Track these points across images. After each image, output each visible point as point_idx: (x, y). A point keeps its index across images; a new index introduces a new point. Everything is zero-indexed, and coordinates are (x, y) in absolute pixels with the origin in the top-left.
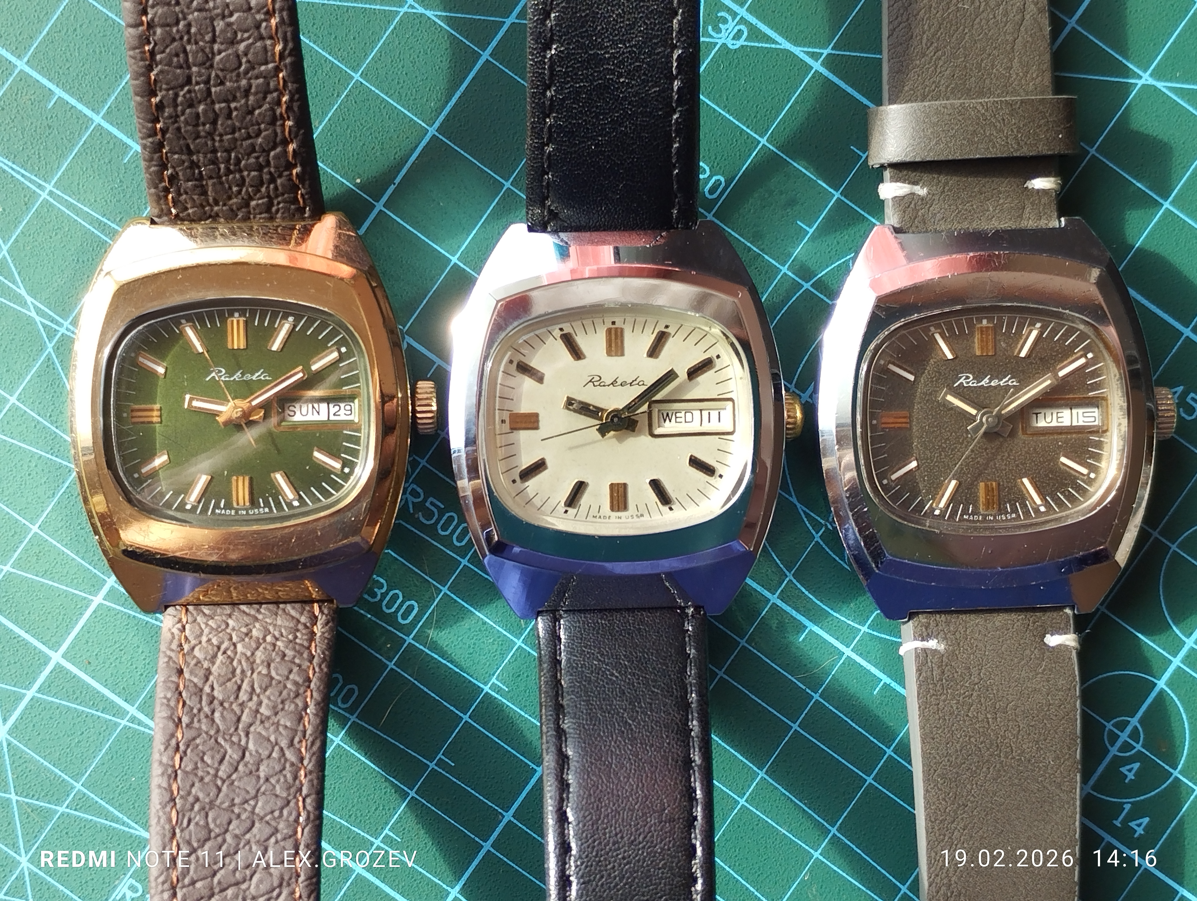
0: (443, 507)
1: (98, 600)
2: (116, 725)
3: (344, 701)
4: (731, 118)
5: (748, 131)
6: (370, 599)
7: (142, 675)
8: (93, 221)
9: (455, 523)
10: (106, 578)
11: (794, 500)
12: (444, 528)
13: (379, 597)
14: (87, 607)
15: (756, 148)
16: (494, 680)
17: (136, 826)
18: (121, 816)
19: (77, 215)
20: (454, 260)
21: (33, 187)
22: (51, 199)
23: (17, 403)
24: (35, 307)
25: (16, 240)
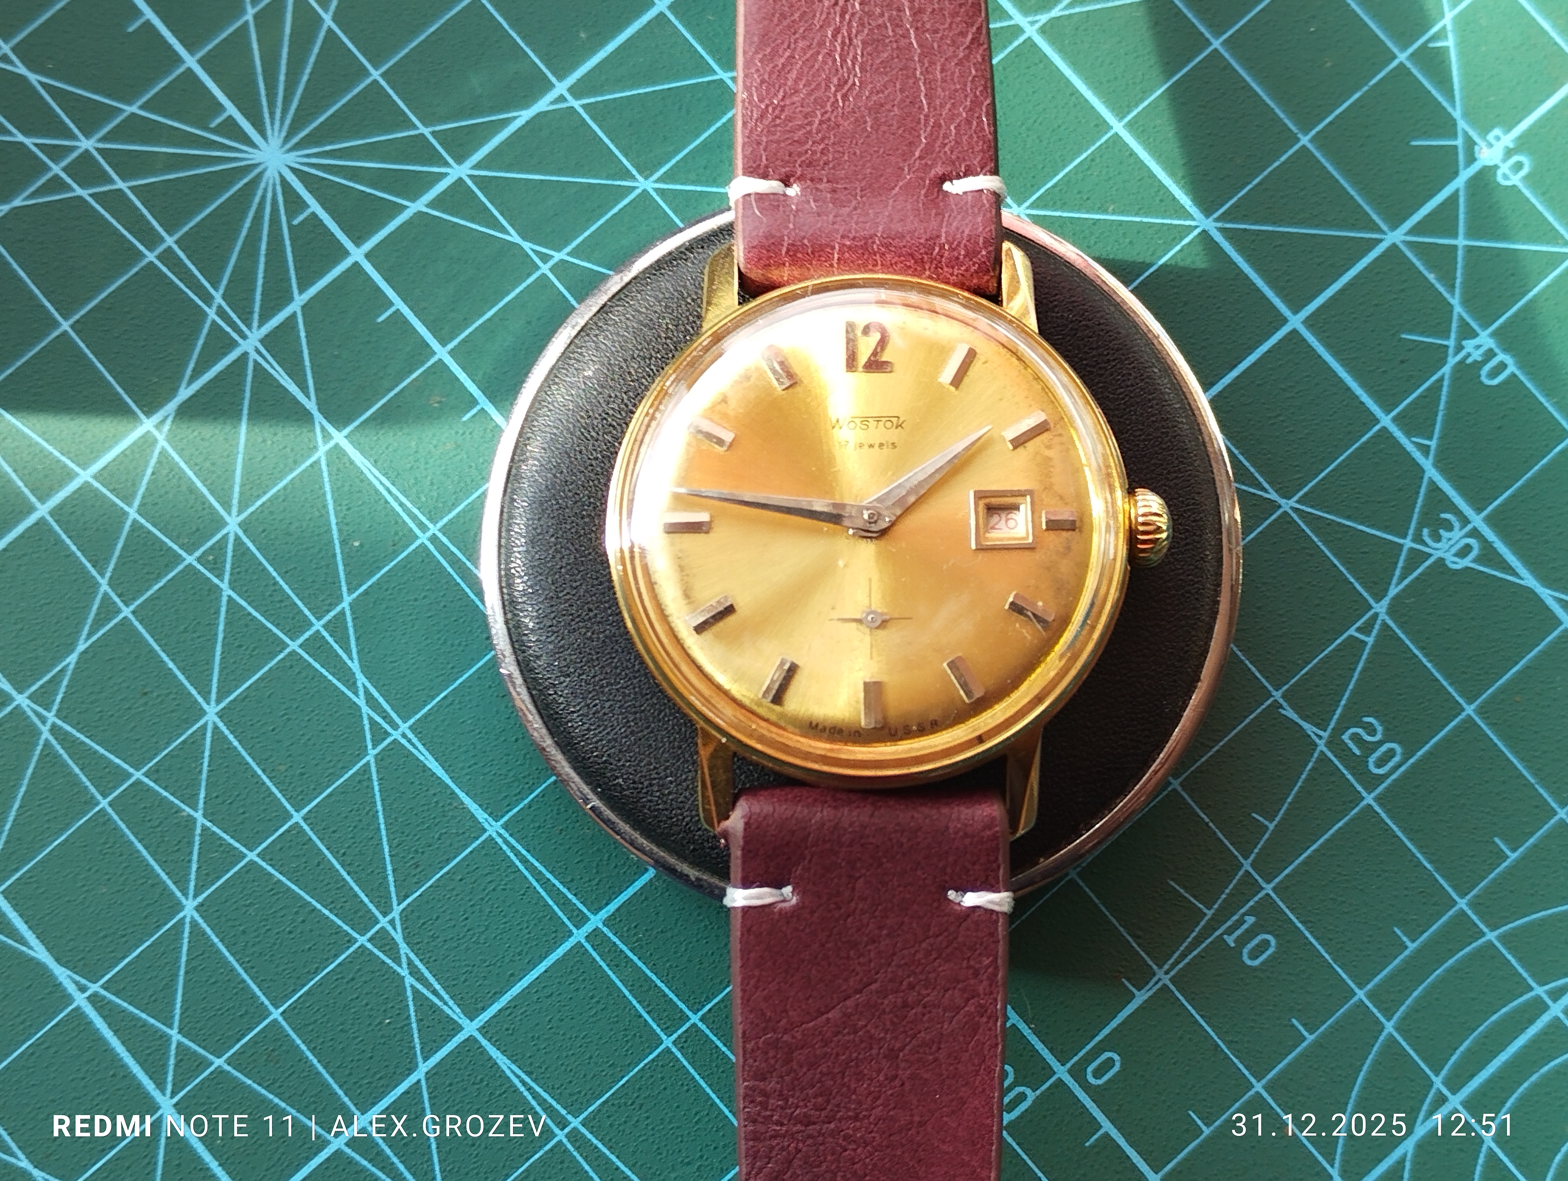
1: (338, 1143)
5: (1451, 690)
14: (319, 1150)
15: (1456, 716)
21: (412, 525)
22: (431, 548)
23: (303, 824)
24: (367, 692)
25: (366, 593)
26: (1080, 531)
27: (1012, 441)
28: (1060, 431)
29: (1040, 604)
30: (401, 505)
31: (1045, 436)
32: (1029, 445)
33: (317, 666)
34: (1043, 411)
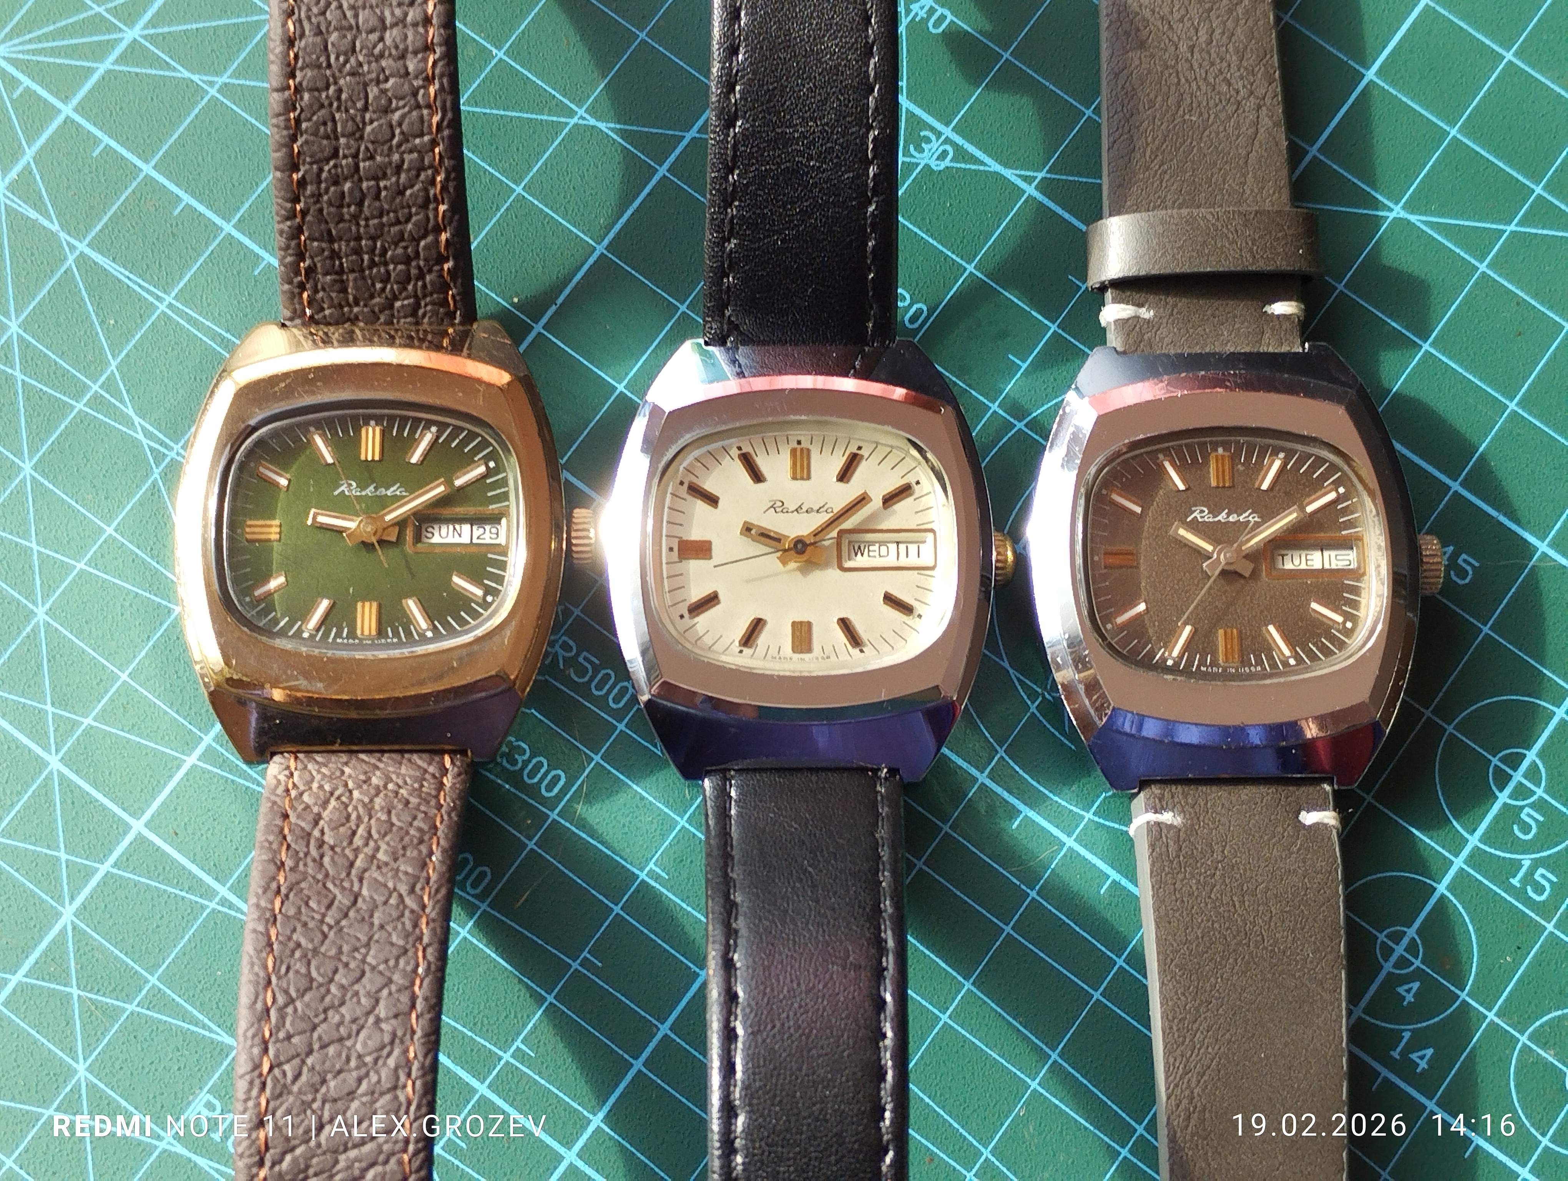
0: (597, 662)
1: (192, 760)
2: (203, 907)
3: (474, 885)
4: (935, 243)
5: (954, 257)
6: (508, 766)
7: (237, 849)
8: (214, 336)
9: (611, 682)
10: (202, 735)
11: (1006, 665)
12: (599, 687)
13: (520, 764)
14: (179, 767)
15: (962, 275)
16: (651, 865)
17: (219, 1030)
18: (201, 1017)
19: (198, 330)
20: (621, 388)
21: (151, 299)
22: (169, 312)
23: (114, 534)
24: (143, 429)
25: (127, 355)
30: (140, 286)
33: (100, 416)
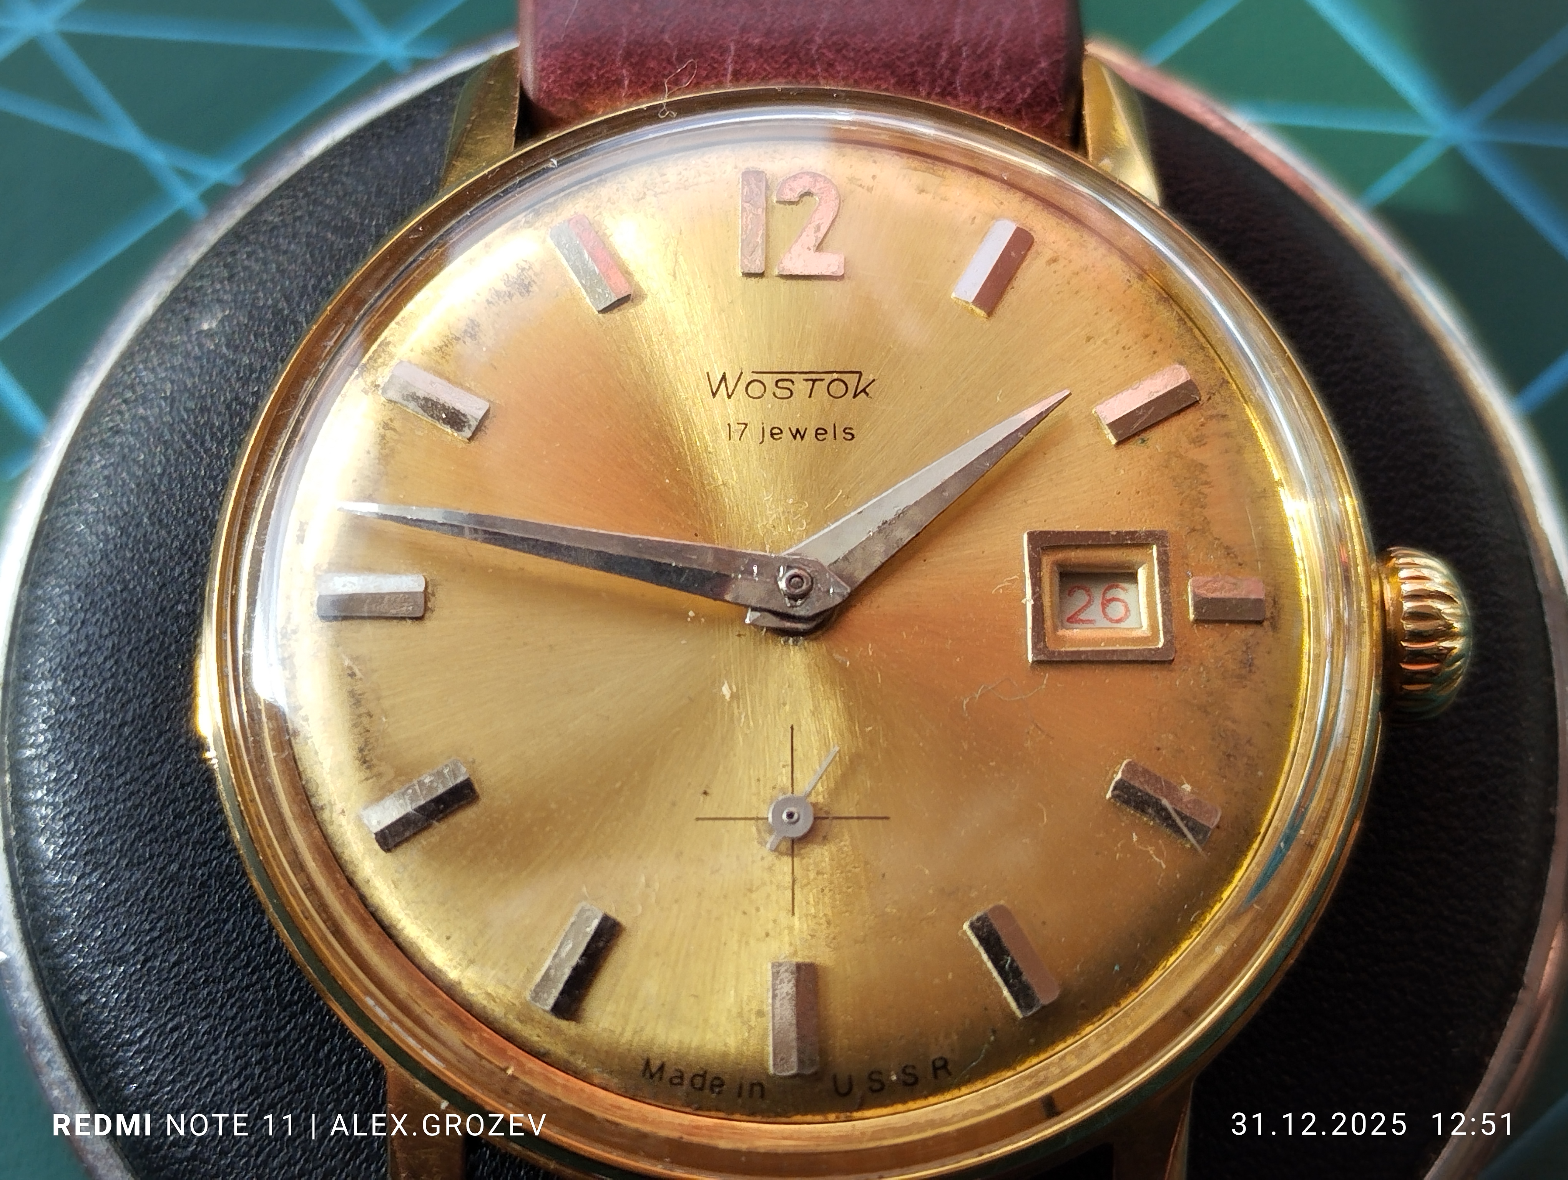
26: (1274, 627)
27: (1113, 426)
28: (1222, 409)
29: (1187, 787)
31: (1190, 418)
32: (1156, 436)
34: (1182, 363)
